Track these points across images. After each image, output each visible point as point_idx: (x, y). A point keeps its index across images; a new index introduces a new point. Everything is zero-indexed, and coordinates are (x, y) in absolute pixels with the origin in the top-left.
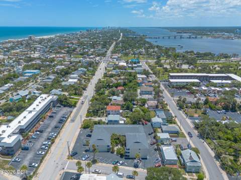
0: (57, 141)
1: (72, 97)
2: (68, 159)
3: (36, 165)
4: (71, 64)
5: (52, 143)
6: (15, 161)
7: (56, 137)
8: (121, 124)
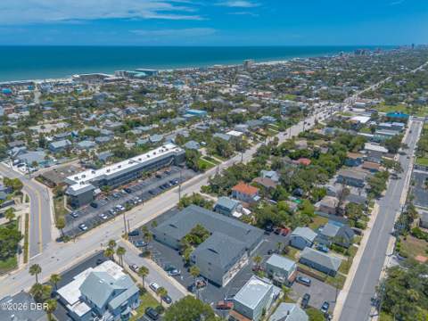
0: (135, 210)
1: (212, 157)
2: (123, 237)
3: (85, 228)
4: (263, 107)
5: (127, 210)
6: (72, 215)
7: (137, 204)
8: (235, 218)
